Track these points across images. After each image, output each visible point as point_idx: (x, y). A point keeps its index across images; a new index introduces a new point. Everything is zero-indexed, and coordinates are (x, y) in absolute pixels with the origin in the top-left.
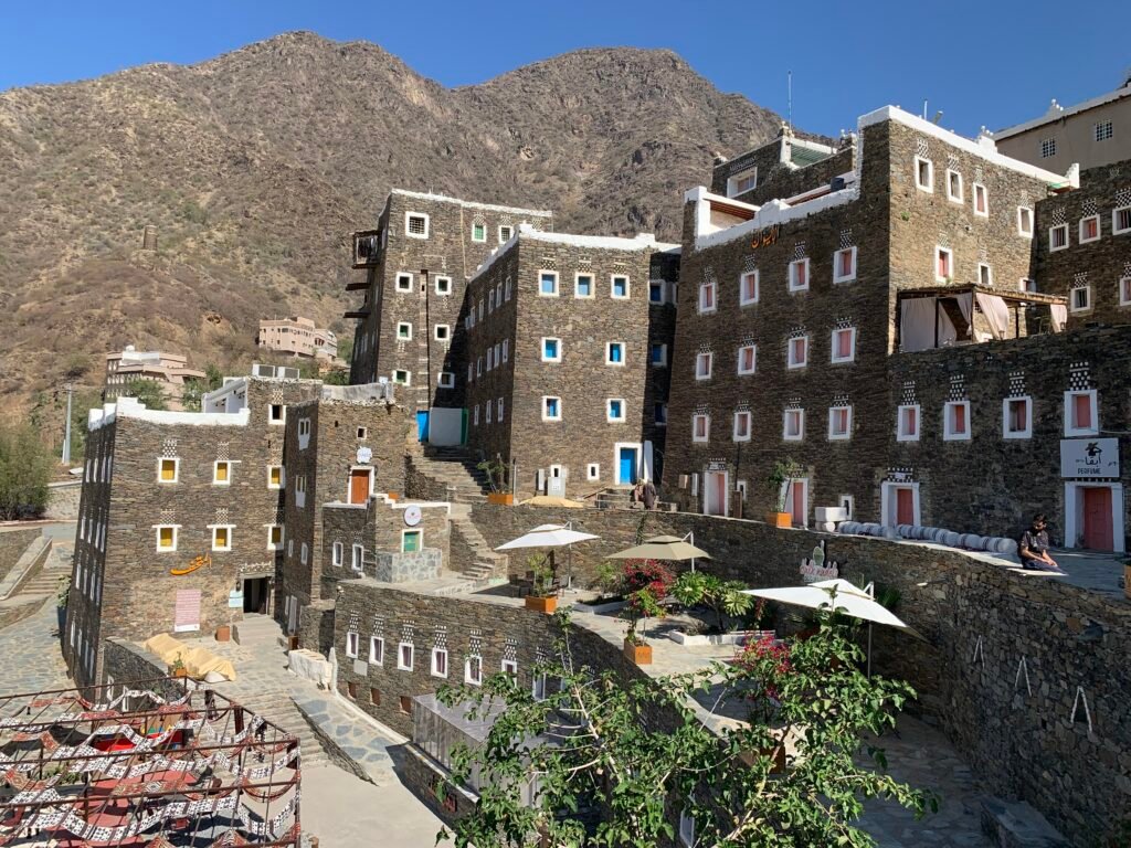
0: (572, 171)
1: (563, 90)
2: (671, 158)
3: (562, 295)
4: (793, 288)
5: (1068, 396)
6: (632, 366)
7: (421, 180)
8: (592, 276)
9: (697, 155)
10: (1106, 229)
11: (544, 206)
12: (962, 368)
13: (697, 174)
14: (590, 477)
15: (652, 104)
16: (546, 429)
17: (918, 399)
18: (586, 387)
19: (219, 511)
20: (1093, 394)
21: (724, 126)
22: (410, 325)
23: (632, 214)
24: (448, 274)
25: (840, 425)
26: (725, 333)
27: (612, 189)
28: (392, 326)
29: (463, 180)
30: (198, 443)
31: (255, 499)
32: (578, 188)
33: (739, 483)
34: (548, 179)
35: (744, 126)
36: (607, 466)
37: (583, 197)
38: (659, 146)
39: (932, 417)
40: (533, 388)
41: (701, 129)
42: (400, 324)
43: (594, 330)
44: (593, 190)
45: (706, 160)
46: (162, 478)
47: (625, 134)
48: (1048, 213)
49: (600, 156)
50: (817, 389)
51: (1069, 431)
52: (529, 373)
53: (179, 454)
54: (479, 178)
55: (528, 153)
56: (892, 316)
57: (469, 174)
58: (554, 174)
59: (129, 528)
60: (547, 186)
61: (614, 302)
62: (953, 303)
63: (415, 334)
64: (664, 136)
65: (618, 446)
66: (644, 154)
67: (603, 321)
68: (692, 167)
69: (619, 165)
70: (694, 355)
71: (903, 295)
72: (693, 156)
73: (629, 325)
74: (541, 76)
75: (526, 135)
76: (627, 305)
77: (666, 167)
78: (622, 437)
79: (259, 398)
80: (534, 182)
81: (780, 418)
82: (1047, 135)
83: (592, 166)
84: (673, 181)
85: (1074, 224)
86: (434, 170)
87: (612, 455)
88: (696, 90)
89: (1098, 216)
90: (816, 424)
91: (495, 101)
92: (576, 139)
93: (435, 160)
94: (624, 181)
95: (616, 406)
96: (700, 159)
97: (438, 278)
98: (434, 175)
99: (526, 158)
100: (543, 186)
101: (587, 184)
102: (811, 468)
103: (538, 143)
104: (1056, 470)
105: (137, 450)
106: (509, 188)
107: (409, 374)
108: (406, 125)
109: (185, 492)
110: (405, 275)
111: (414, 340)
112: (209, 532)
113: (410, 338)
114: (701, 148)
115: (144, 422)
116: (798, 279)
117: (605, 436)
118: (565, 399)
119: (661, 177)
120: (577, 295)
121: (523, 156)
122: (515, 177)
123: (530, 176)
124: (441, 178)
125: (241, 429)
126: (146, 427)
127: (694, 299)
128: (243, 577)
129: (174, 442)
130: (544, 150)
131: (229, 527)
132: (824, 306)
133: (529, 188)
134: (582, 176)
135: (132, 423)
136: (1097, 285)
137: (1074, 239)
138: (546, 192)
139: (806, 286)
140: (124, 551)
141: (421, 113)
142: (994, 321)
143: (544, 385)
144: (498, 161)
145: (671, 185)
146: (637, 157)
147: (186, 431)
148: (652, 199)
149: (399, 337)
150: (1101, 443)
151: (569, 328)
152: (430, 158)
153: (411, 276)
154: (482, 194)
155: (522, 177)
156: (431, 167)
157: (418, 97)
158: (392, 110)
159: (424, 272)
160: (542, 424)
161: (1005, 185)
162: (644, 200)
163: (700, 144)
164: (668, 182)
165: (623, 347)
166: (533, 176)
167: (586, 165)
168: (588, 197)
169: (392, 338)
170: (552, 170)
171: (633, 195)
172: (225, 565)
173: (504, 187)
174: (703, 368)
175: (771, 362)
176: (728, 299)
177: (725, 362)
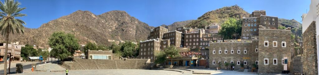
0: (113, 25)
1: (111, 15)
2: (127, 24)
7: (95, 26)
12: (204, 42)
13: (130, 26)
15: (123, 17)
27: (119, 27)
32: (114, 27)
38: (125, 22)
39: (203, 44)
44: (116, 27)
47: (120, 21)
49: (117, 23)
56: (200, 39)
57: (101, 25)
58: (111, 25)
67: (180, 37)
69: (120, 24)
70: (186, 40)
74: (108, 14)
75: (107, 20)
88: (128, 16)
90: (196, 44)
91: (103, 17)
92: (113, 21)
94: (121, 26)
101: (115, 26)
106: (106, 27)
108: (93, 20)
119: (126, 26)
121: (107, 23)
123: (108, 25)
127: (186, 37)
130: (109, 22)
133: (108, 27)
134: (115, 25)
138: (110, 27)
140: (155, 50)
141: (95, 18)
144: (104, 24)
145: (127, 27)
146: (122, 23)
154: (103, 28)
157: (94, 17)
158: (91, 18)
159: (161, 32)
162: (124, 28)
163: (130, 22)
171: (122, 28)
175: (192, 41)
176: (189, 37)
177: (189, 40)
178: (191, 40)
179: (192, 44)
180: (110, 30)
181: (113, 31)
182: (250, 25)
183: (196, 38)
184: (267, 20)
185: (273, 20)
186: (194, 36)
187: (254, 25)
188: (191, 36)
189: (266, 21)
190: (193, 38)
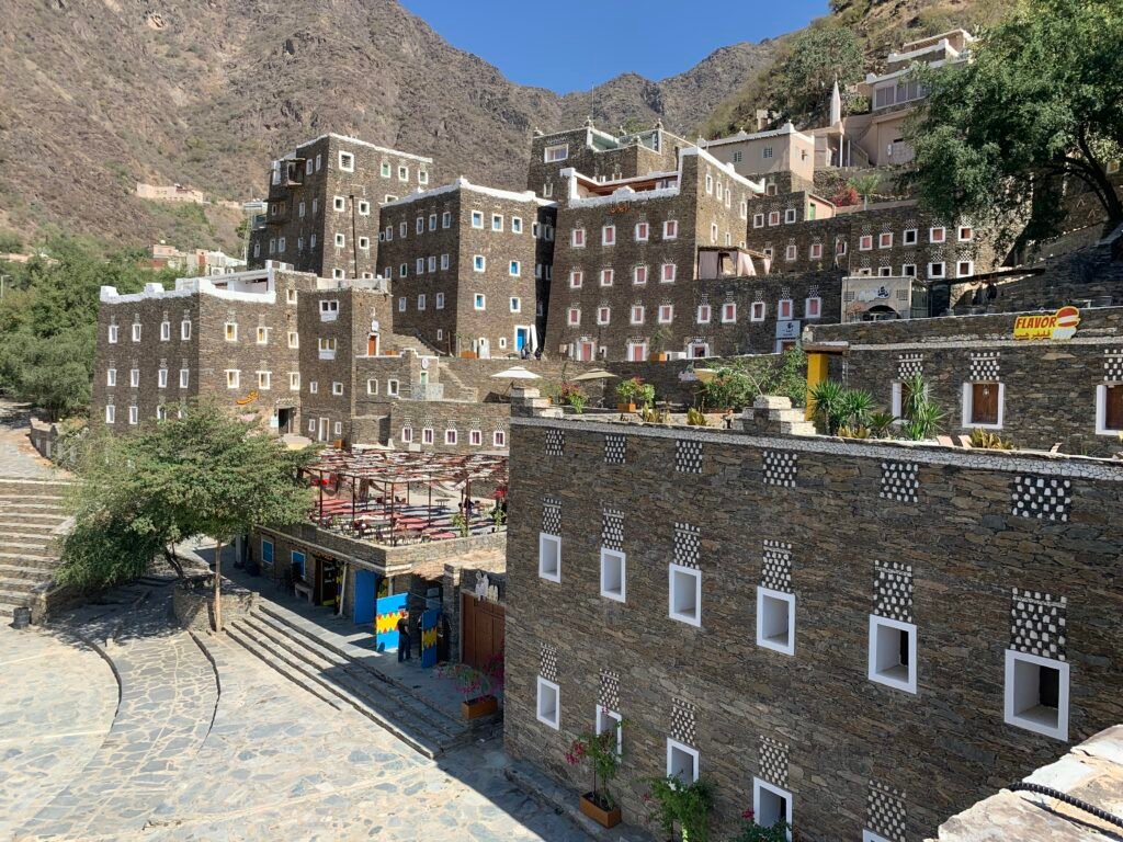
0: (211, 50)
2: (326, 55)
3: (485, 228)
4: (638, 238)
5: (780, 302)
6: (524, 277)
7: (28, 35)
8: (502, 216)
9: (353, 55)
10: (782, 220)
11: (180, 84)
12: (733, 288)
13: (354, 75)
14: (501, 346)
16: (477, 314)
17: (709, 302)
18: (498, 288)
19: (262, 362)
20: (791, 302)
21: (376, 27)
22: (343, 236)
23: (285, 108)
24: (367, 200)
25: (665, 316)
26: (591, 261)
27: (260, 77)
28: (332, 236)
29: (81, 42)
30: (248, 313)
31: (281, 354)
32: (219, 70)
33: (601, 348)
34: (184, 54)
35: (396, 31)
36: (510, 339)
37: (226, 81)
38: (312, 39)
39: (717, 311)
40: (469, 288)
41: (352, 27)
42: (337, 235)
43: (502, 253)
44: (237, 74)
45: (362, 62)
46: (228, 338)
47: (271, 18)
48: (754, 206)
49: (243, 38)
50: (653, 295)
51: (780, 318)
52: (468, 278)
53: (237, 321)
54: (101, 42)
55: (158, 21)
56: (696, 260)
57: (88, 35)
58: (190, 50)
59: (211, 371)
60: (183, 63)
61: (513, 235)
62: (722, 255)
63: (347, 243)
64: (318, 29)
65: (517, 327)
66: (296, 46)
67: (507, 247)
68: (348, 67)
69: (267, 52)
70: (568, 273)
71: (701, 249)
72: (349, 56)
73: (523, 251)
76: (521, 237)
77: (321, 64)
78: (519, 322)
79: (281, 285)
80: (167, 55)
81: (629, 311)
82: (737, 148)
83: (234, 47)
84: (329, 79)
85: (766, 215)
86: (43, 25)
87: (513, 333)
89: (778, 213)
90: (651, 314)
92: (214, 15)
93: (43, 13)
94: (274, 70)
95: (515, 302)
96: (356, 60)
97: (360, 202)
98: (44, 31)
99: (155, 27)
100: (177, 62)
101: (229, 66)
102: (648, 339)
103: (169, 11)
104: (773, 335)
105: (212, 317)
106: (137, 58)
107: (343, 272)
109: (241, 348)
110: (339, 198)
111: (346, 247)
112: (256, 376)
113: (343, 246)
114: (357, 48)
115: (216, 298)
116: (641, 234)
117: (509, 320)
118: (487, 296)
119: (315, 73)
120: (494, 229)
121: (151, 23)
122: (144, 47)
123: (160, 48)
124: (54, 37)
125: (271, 306)
126: (217, 301)
127: (569, 238)
128: (278, 407)
129: (233, 313)
130: (176, 20)
131: (268, 373)
132: (656, 251)
133: (161, 61)
134: (224, 57)
135: (209, 297)
136: (776, 248)
137: (766, 222)
138: (182, 70)
139: (646, 239)
140: (209, 387)
142: (740, 265)
143: (476, 287)
144: (122, 26)
145: (326, 83)
146: (289, 47)
147: (239, 305)
148: (308, 95)
149: (336, 244)
150: (793, 323)
151: (489, 249)
152: (38, 10)
153: (342, 199)
154: (107, 62)
155: (152, 47)
156: (39, 21)
159: (352, 197)
160: (474, 311)
161: (737, 189)
162: (297, 94)
163: (356, 45)
164: (324, 80)
165: (519, 263)
166: (165, 49)
167: (227, 46)
168: (233, 83)
169: (331, 245)
170: (187, 45)
171: (285, 88)
172: (267, 398)
173: (132, 57)
174: (575, 281)
175: (623, 279)
176: (593, 240)
177: (591, 278)
178: (606, 280)
179: (621, 315)
180: (178, 97)
181: (202, 108)
186: (642, 232)
188: (609, 236)
190: (625, 256)
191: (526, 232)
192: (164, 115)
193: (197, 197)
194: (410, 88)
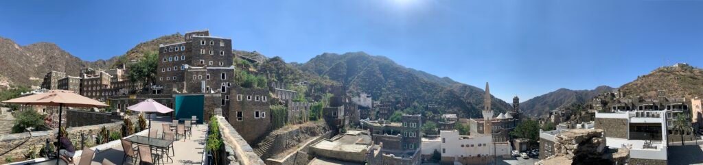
0: (41, 59)
1: (39, 47)
2: (56, 59)
6: (78, 89)
15: (52, 51)
26: (88, 87)
27: (46, 62)
34: (37, 60)
48: (111, 79)
49: (45, 57)
57: (25, 59)
62: (106, 86)
67: (76, 85)
69: (48, 59)
71: (103, 85)
73: (78, 85)
74: (36, 45)
75: (33, 53)
80: (35, 61)
82: (109, 71)
83: (43, 59)
85: (113, 80)
88: (58, 49)
89: (115, 80)
90: (96, 94)
91: (29, 49)
94: (48, 62)
97: (56, 80)
101: (43, 61)
121: (33, 57)
127: (84, 83)
136: (114, 85)
138: (37, 62)
142: (109, 87)
158: (13, 49)
161: (109, 77)
168: (43, 63)
174: (85, 89)
175: (92, 89)
176: (88, 83)
177: (87, 89)
178: (90, 88)
179: (92, 94)
180: (36, 66)
181: (39, 67)
182: (173, 59)
183: (97, 85)
184: (207, 44)
185: (222, 44)
186: (95, 83)
187: (180, 59)
188: (90, 83)
189: (205, 48)
190: (92, 86)
191: (78, 82)
192: (34, 68)
193: (38, 79)
194: (67, 63)
